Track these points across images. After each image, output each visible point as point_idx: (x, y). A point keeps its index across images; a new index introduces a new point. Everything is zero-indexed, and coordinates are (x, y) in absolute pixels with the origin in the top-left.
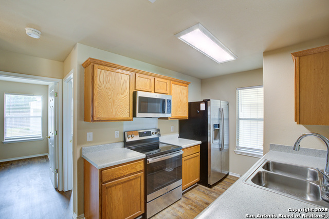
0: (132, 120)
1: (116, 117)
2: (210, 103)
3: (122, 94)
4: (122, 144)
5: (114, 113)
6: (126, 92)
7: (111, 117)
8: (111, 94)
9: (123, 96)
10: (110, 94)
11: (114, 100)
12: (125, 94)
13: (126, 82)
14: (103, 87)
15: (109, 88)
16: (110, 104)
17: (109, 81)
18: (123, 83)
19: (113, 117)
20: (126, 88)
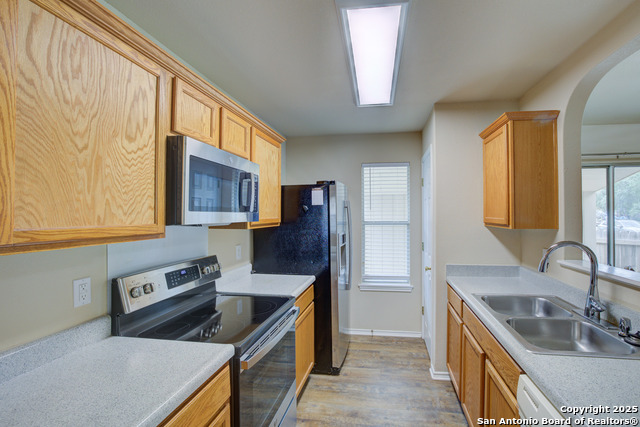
0: (162, 235)
1: (108, 224)
2: (335, 189)
3: (131, 139)
4: (105, 325)
5: (100, 210)
6: (146, 135)
7: (87, 227)
8: (88, 129)
9: (133, 146)
10: (81, 126)
11: (99, 158)
12: (140, 142)
13: (145, 96)
14: (51, 93)
15: (78, 102)
16: (83, 172)
17: (77, 72)
18: (136, 99)
19: (95, 226)
20: (146, 120)
